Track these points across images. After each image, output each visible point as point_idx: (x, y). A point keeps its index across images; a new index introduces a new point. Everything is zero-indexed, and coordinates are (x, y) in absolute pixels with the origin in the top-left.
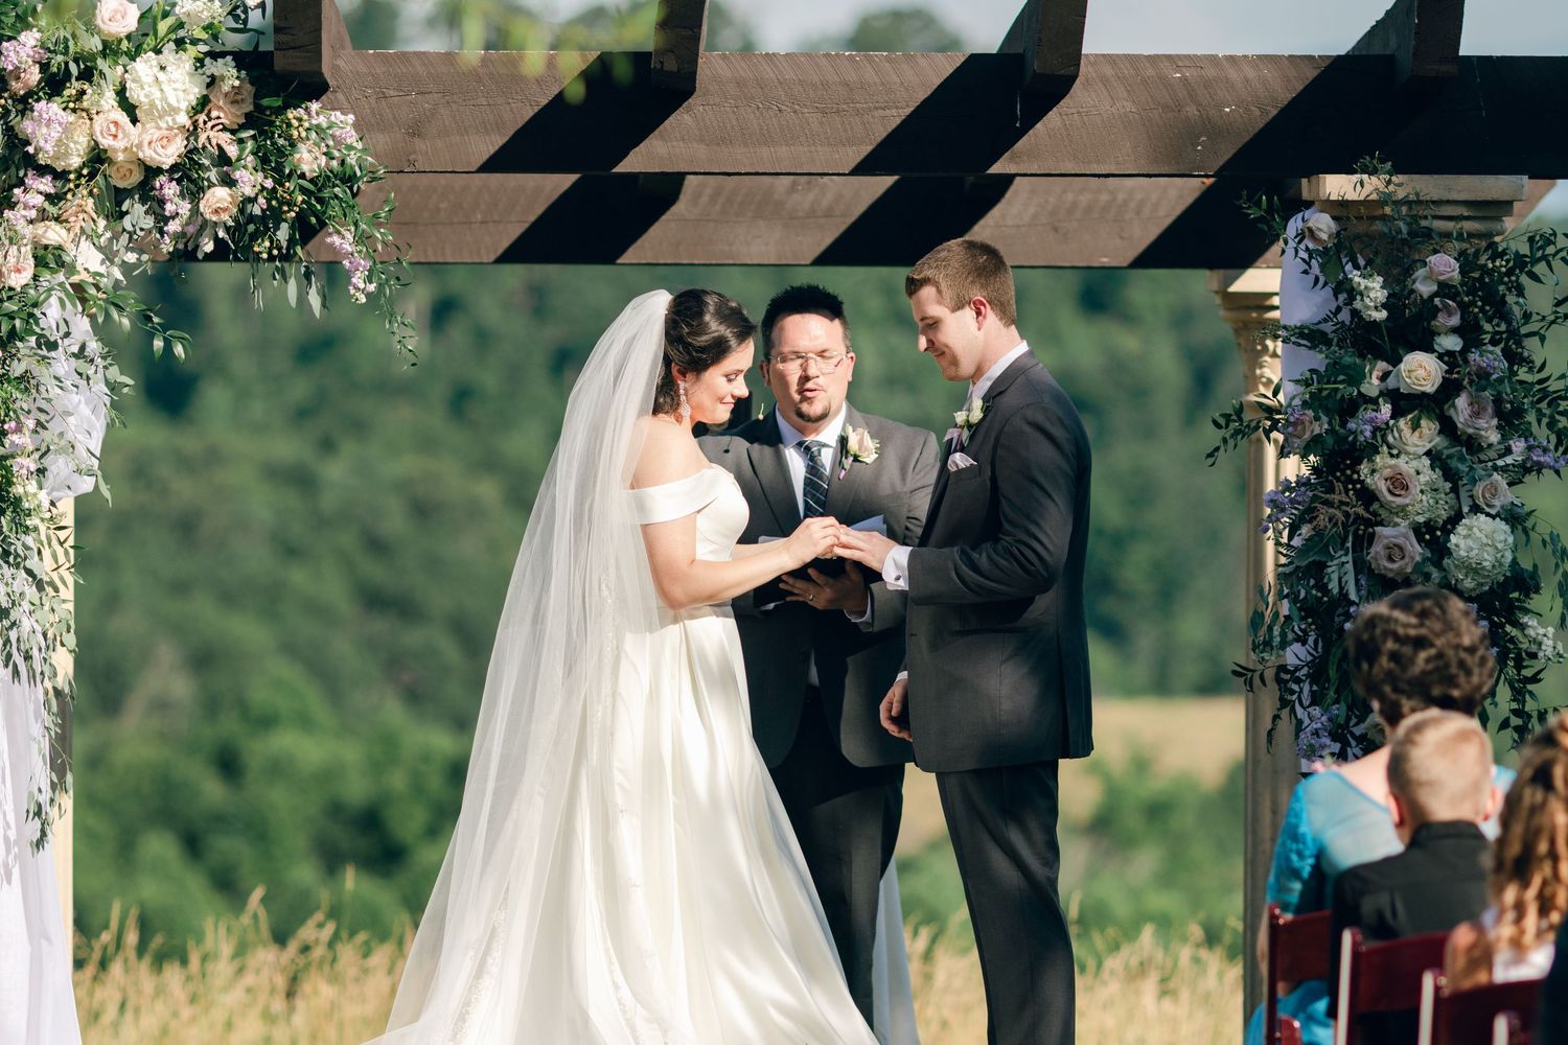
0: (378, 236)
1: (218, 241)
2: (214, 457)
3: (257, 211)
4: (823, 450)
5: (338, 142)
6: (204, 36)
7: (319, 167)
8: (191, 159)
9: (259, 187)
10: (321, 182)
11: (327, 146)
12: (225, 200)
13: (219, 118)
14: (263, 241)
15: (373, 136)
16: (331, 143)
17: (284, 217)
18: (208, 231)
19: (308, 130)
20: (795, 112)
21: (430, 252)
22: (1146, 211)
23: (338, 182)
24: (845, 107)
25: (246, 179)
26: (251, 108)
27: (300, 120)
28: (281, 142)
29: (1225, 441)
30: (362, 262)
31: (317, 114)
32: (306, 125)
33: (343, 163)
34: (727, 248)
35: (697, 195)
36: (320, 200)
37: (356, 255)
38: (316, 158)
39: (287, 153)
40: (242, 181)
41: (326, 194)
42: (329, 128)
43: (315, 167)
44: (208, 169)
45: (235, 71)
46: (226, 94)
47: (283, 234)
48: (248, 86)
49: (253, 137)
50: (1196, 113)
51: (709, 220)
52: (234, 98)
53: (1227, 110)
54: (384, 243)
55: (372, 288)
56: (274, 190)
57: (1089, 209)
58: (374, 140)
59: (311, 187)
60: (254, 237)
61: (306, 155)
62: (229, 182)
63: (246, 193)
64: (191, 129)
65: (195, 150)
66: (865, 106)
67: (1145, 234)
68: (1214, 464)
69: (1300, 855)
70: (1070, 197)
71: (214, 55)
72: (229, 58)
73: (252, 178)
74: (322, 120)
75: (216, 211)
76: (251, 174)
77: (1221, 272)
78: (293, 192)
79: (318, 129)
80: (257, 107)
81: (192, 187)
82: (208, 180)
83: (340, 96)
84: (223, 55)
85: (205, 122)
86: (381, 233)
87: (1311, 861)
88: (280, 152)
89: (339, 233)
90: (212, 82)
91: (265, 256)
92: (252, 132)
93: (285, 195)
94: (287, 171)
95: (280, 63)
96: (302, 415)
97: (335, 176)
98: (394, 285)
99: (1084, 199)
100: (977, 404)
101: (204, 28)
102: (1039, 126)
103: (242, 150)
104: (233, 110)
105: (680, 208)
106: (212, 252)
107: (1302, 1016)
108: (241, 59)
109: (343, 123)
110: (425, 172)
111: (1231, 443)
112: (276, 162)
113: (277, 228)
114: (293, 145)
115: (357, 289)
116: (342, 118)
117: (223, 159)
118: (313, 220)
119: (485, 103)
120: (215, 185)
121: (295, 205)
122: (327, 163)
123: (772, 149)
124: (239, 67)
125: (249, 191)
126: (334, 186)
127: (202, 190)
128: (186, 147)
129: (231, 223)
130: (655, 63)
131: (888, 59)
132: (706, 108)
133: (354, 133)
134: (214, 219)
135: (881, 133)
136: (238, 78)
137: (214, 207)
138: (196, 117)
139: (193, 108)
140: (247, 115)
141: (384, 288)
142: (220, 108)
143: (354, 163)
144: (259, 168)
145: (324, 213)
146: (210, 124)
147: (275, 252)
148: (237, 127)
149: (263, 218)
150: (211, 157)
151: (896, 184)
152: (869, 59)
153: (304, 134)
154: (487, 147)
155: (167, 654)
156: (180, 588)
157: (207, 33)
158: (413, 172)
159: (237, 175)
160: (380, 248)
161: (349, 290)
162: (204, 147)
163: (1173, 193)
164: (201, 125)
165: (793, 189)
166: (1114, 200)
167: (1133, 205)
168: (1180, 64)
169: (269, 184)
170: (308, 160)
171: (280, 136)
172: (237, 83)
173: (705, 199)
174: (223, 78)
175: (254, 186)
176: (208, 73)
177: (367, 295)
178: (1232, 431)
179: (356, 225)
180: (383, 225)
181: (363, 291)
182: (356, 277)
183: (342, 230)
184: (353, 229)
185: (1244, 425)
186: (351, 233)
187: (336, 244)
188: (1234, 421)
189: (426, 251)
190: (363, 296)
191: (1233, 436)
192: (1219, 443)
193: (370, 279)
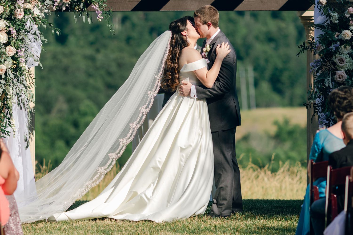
1: (66, 7)
2: (71, 54)
3: (76, 0)
14: (77, 7)
17: (82, 1)
18: (64, 5)
21: (117, 9)
29: (301, 51)
30: (100, 12)
37: (99, 10)
47: (82, 5)
54: (105, 7)
55: (102, 17)
60: (75, 6)
67: (282, 3)
68: (298, 57)
75: (66, 0)
77: (301, 12)
86: (104, 5)
91: (77, 10)
96: (92, 44)
98: (109, 16)
106: (65, 10)
107: (319, 186)
111: (302, 52)
113: (80, 4)
115: (99, 18)
118: (89, 2)
129: (69, 3)
134: (66, 2)
141: (106, 17)
147: (80, 10)
149: (77, 2)
155: (61, 99)
156: (64, 84)
160: (104, 8)
161: (97, 18)
177: (101, 19)
178: (303, 49)
179: (99, 3)
180: (105, 3)
181: (100, 18)
182: (99, 15)
183: (95, 4)
184: (98, 4)
185: (306, 47)
186: (97, 5)
187: (94, 7)
188: (303, 47)
189: (116, 8)
190: (100, 20)
191: (303, 50)
192: (300, 52)
193: (102, 16)
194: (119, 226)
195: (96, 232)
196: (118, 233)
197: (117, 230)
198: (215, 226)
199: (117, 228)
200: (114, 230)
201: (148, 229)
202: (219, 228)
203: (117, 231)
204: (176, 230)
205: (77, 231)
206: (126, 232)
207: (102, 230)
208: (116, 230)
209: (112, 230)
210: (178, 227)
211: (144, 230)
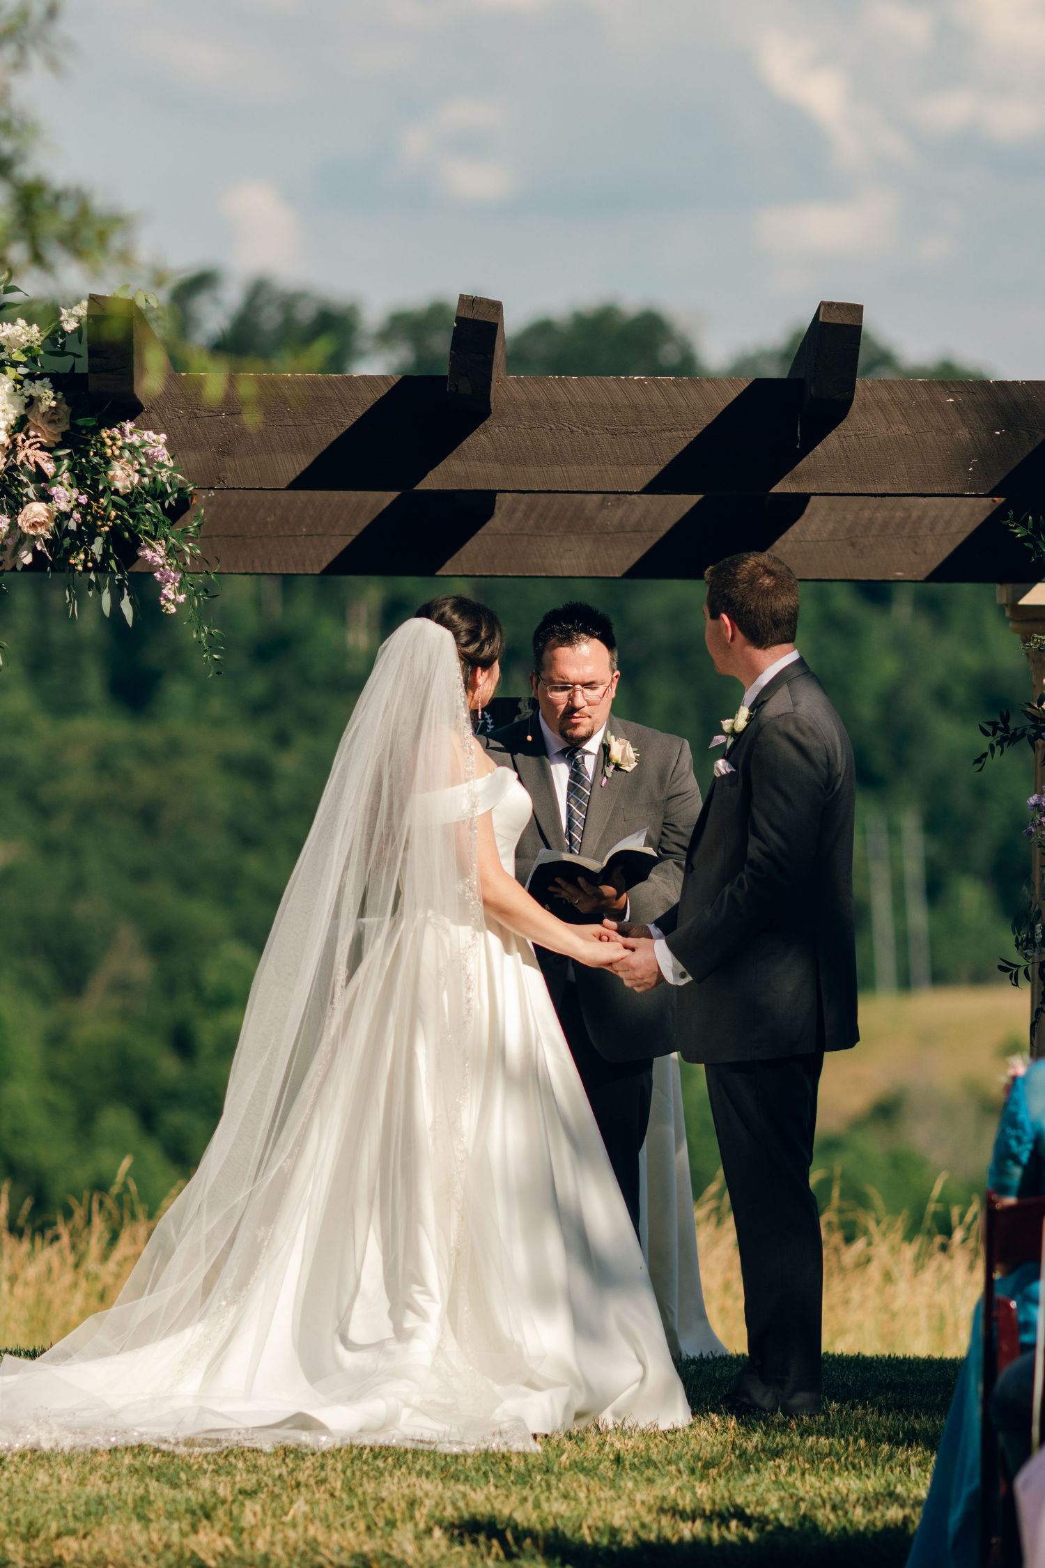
0: (187, 549)
1: (35, 552)
2: (174, 749)
3: (72, 525)
4: (587, 757)
5: (151, 460)
6: (23, 359)
7: (131, 483)
8: (10, 476)
9: (73, 503)
10: (132, 498)
11: (140, 464)
12: (42, 515)
13: (36, 436)
14: (78, 554)
15: (185, 454)
16: (143, 461)
17: (98, 531)
18: (26, 544)
19: (121, 448)
20: (586, 433)
21: (257, 564)
22: (939, 528)
23: (149, 498)
24: (634, 429)
25: (61, 495)
26: (68, 427)
27: (113, 439)
28: (96, 460)
29: (992, 748)
30: (173, 574)
31: (131, 433)
32: (120, 443)
33: (154, 480)
34: (540, 561)
35: (512, 511)
36: (133, 516)
37: (167, 567)
38: (129, 476)
39: (102, 470)
40: (58, 497)
41: (138, 509)
42: (142, 446)
43: (128, 483)
44: (27, 485)
45: (51, 392)
46: (44, 414)
47: (97, 547)
48: (65, 407)
49: (69, 456)
50: (968, 436)
51: (523, 534)
52: (52, 417)
53: (998, 433)
54: (193, 557)
55: (181, 598)
56: (89, 505)
57: (885, 525)
58: (186, 458)
59: (124, 503)
60: (73, 549)
61: (119, 473)
62: (46, 497)
63: (62, 508)
64: (10, 447)
65: (14, 468)
66: (653, 428)
67: (938, 551)
68: (980, 770)
69: (1019, 1141)
70: (867, 513)
71: (31, 377)
72: (46, 380)
73: (67, 494)
74: (135, 440)
75: (34, 526)
76: (67, 490)
77: (1010, 587)
78: (106, 507)
79: (132, 448)
80: (73, 425)
81: (11, 502)
82: (27, 495)
83: (154, 416)
84: (41, 377)
85: (23, 441)
86: (189, 547)
87: (1030, 1146)
88: (95, 469)
89: (151, 546)
90: (31, 402)
91: (80, 568)
92: (68, 451)
93: (99, 510)
94: (101, 487)
95: (94, 384)
96: (258, 710)
97: (147, 493)
98: (202, 596)
99: (880, 515)
100: (744, 713)
101: (24, 352)
102: (818, 448)
103: (58, 468)
104: (50, 430)
105: (496, 522)
106: (31, 564)
107: (1019, 1297)
108: (59, 382)
109: (156, 442)
110: (234, 489)
111: (998, 749)
112: (92, 479)
113: (92, 542)
114: (108, 462)
115: (168, 600)
116: (155, 437)
117: (39, 476)
118: (127, 534)
119: (291, 423)
120: (32, 501)
121: (109, 519)
122: (140, 481)
123: (564, 468)
124: (55, 389)
125: (64, 506)
126: (147, 502)
127: (21, 505)
128: (5, 464)
129: (48, 536)
130: (450, 386)
131: (675, 383)
132: (502, 429)
133: (166, 452)
134: (32, 532)
135: (668, 455)
136: (54, 399)
137: (31, 521)
138: (15, 436)
139: (12, 427)
140: (64, 434)
141: (193, 600)
142: (37, 428)
143: (165, 480)
144: (75, 485)
145: (136, 527)
146: (28, 443)
147: (90, 565)
148: (53, 445)
149: (78, 534)
150: (29, 474)
151: (700, 502)
152: (658, 384)
153: (117, 452)
154: (293, 464)
155: (128, 936)
156: (140, 875)
157: (27, 356)
158: (223, 489)
159: (54, 490)
160: (188, 561)
161: (160, 601)
162: (22, 464)
163: (965, 511)
164: (20, 444)
165: (602, 505)
166: (910, 516)
167: (926, 522)
168: (953, 389)
169: (83, 499)
170: (122, 476)
171: (95, 454)
172: (53, 404)
173: (519, 515)
174: (40, 399)
175: (70, 502)
176: (27, 394)
177: (177, 605)
178: (999, 739)
179: (166, 540)
180: (192, 539)
181: (174, 602)
182: (167, 588)
183: (153, 543)
184: (164, 542)
185: (1011, 732)
186: (162, 547)
187: (149, 557)
188: (1001, 729)
189: (253, 562)
190: (172, 609)
191: (1000, 743)
192: (986, 749)
193: (179, 591)
194: (225, 1453)
195: (127, 1475)
196: (216, 1478)
197: (212, 1467)
198: (618, 1460)
199: (215, 1460)
200: (200, 1467)
201: (339, 1466)
202: (633, 1467)
203: (213, 1471)
204: (452, 1469)
205: (51, 1466)
206: (249, 1476)
207: (152, 1465)
208: (210, 1469)
209: (196, 1467)
210: (465, 1461)
211: (322, 1467)
